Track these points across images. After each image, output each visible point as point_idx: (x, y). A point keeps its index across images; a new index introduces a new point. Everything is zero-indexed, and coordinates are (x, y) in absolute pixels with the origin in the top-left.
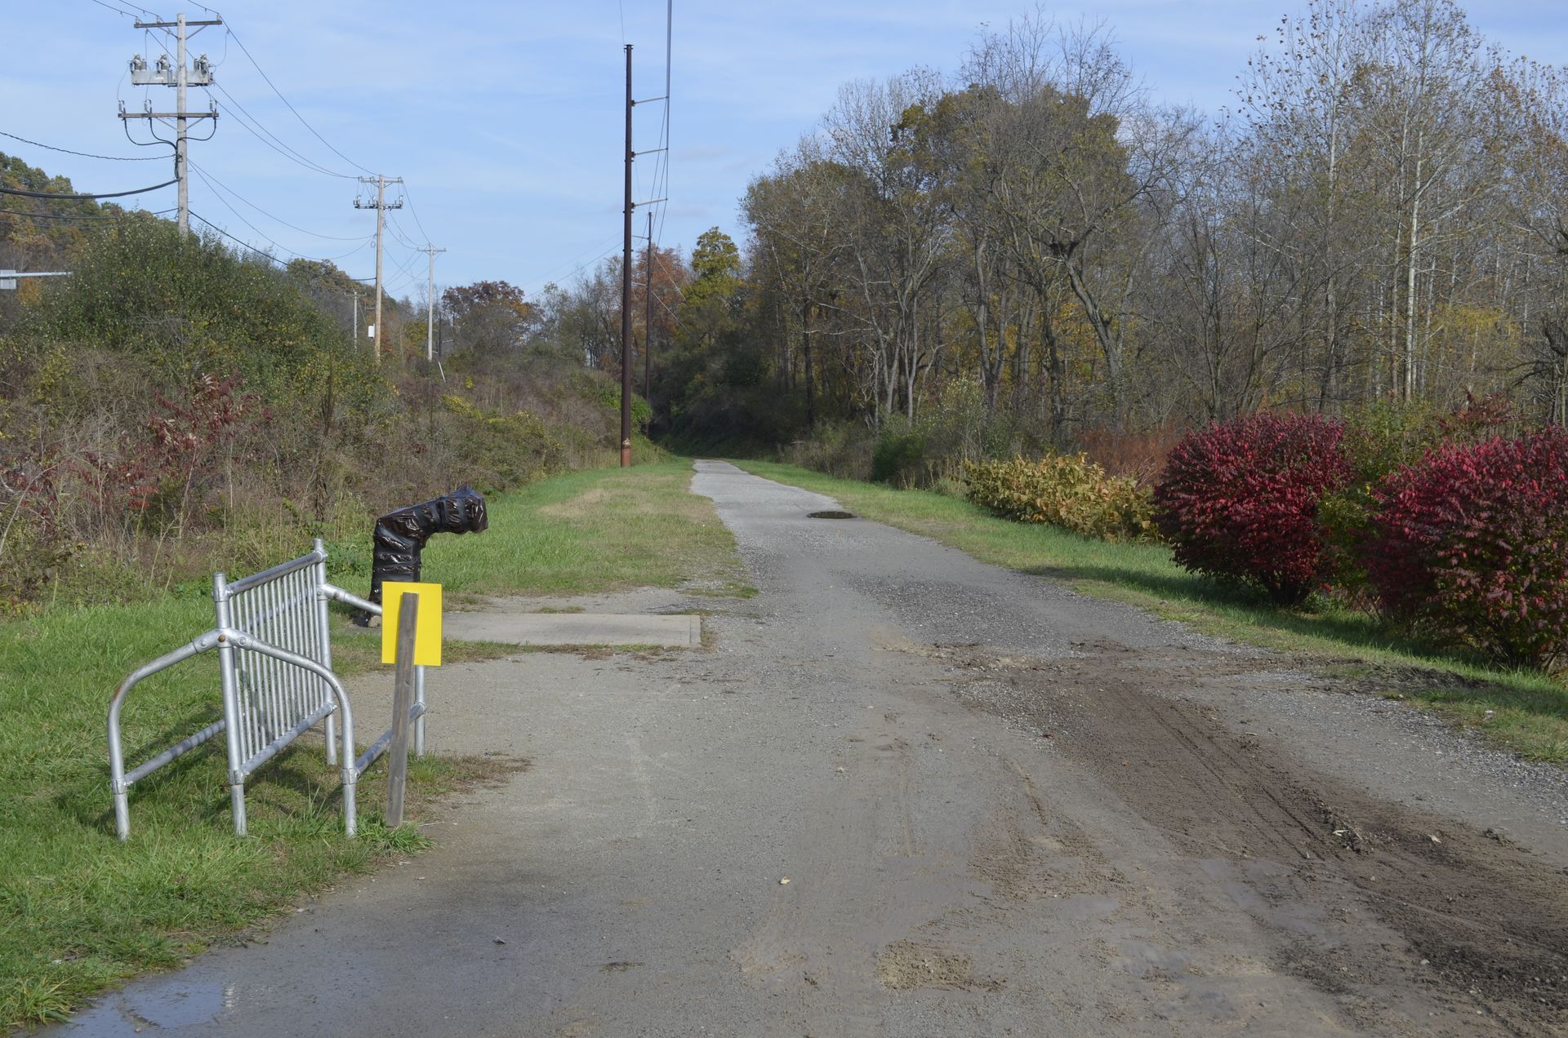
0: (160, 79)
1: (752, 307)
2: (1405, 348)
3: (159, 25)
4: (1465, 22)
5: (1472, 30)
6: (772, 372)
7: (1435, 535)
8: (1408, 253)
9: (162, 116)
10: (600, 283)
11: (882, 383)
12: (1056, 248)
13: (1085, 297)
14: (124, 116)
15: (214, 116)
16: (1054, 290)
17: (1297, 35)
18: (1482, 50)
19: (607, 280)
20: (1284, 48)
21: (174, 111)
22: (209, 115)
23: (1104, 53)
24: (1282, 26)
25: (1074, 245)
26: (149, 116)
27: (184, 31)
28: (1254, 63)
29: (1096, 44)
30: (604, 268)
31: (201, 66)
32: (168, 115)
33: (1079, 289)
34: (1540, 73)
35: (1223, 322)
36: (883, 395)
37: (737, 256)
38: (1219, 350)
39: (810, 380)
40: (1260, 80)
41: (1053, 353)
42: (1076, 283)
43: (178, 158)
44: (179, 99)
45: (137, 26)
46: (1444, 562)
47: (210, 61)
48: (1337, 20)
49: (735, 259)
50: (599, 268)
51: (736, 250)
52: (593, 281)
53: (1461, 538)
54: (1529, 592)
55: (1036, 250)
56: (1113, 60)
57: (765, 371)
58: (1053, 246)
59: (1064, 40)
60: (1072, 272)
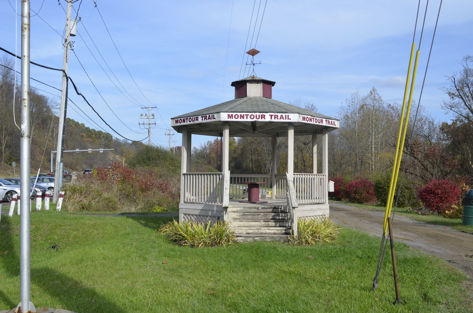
0: (146, 117)
1: (239, 151)
2: (372, 161)
3: (146, 108)
4: (382, 98)
5: (383, 100)
6: (244, 166)
7: (350, 190)
8: (372, 143)
9: (146, 124)
10: (205, 147)
11: (269, 168)
12: (305, 144)
13: (310, 153)
14: (139, 124)
15: (155, 124)
16: (304, 152)
17: (349, 102)
18: (385, 104)
19: (207, 146)
20: (347, 104)
21: (148, 123)
22: (154, 124)
23: (312, 105)
24: (346, 100)
25: (308, 144)
26: (144, 124)
27: (150, 109)
28: (341, 107)
29: (311, 104)
30: (206, 144)
31: (153, 115)
32: (147, 124)
33: (309, 151)
34: (399, 106)
35: (335, 158)
36: (269, 171)
37: (235, 141)
38: (335, 163)
39: (252, 167)
40: (342, 111)
41: (304, 163)
42: (309, 150)
43: (149, 131)
44: (149, 121)
45: (142, 108)
46: (351, 193)
47: (154, 114)
48: (356, 99)
49: (235, 142)
50: (205, 143)
51: (235, 140)
52: (204, 146)
53: (353, 191)
54: (360, 196)
55: (301, 144)
56: (314, 106)
57: (243, 165)
58: (304, 144)
59: (305, 103)
60: (308, 148)
